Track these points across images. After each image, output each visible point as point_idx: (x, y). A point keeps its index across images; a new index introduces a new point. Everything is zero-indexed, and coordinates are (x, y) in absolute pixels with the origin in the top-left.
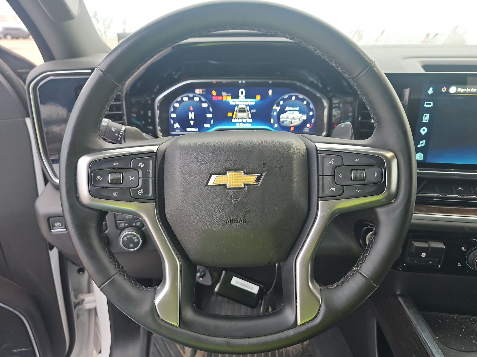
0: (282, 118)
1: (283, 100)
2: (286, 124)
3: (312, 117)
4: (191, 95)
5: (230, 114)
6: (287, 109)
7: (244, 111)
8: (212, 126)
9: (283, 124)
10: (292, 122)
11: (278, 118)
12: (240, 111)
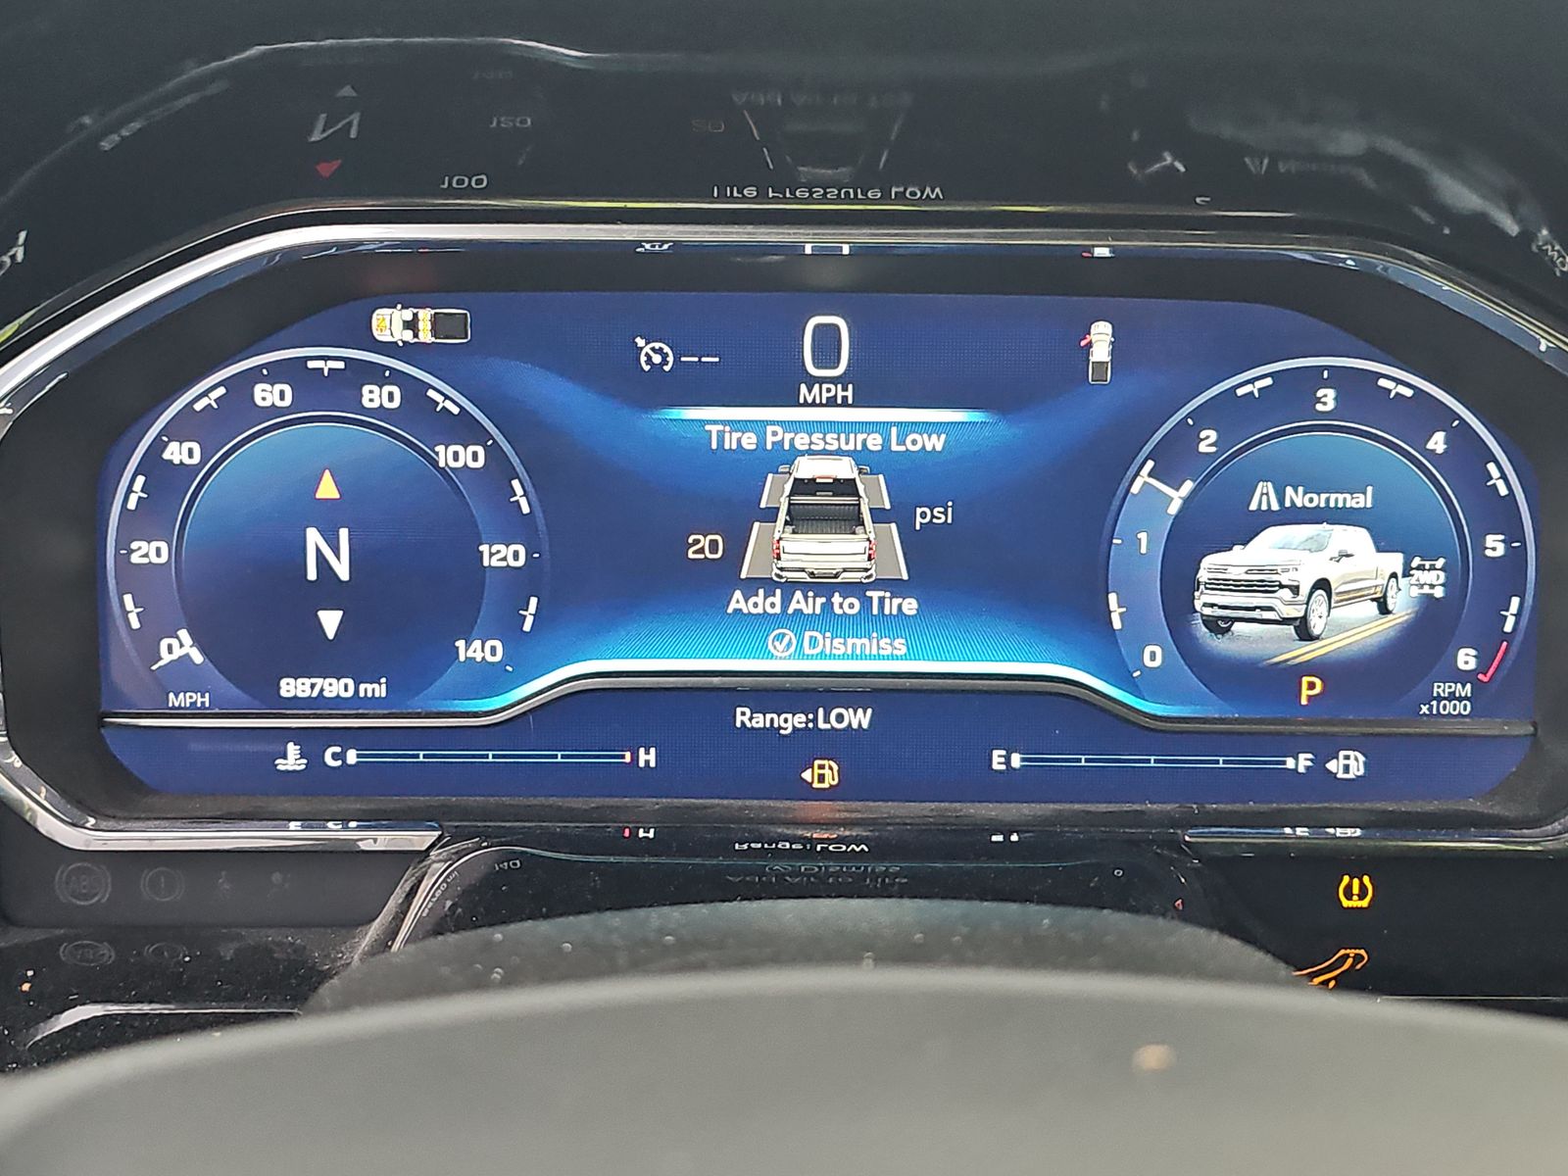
0: (1218, 585)
1: (1227, 412)
2: (1248, 639)
3: (1508, 573)
4: (326, 359)
5: (703, 546)
6: (1264, 496)
7: (850, 521)
8: (523, 659)
9: (1219, 645)
10: (1317, 625)
11: (1179, 584)
12: (801, 520)
